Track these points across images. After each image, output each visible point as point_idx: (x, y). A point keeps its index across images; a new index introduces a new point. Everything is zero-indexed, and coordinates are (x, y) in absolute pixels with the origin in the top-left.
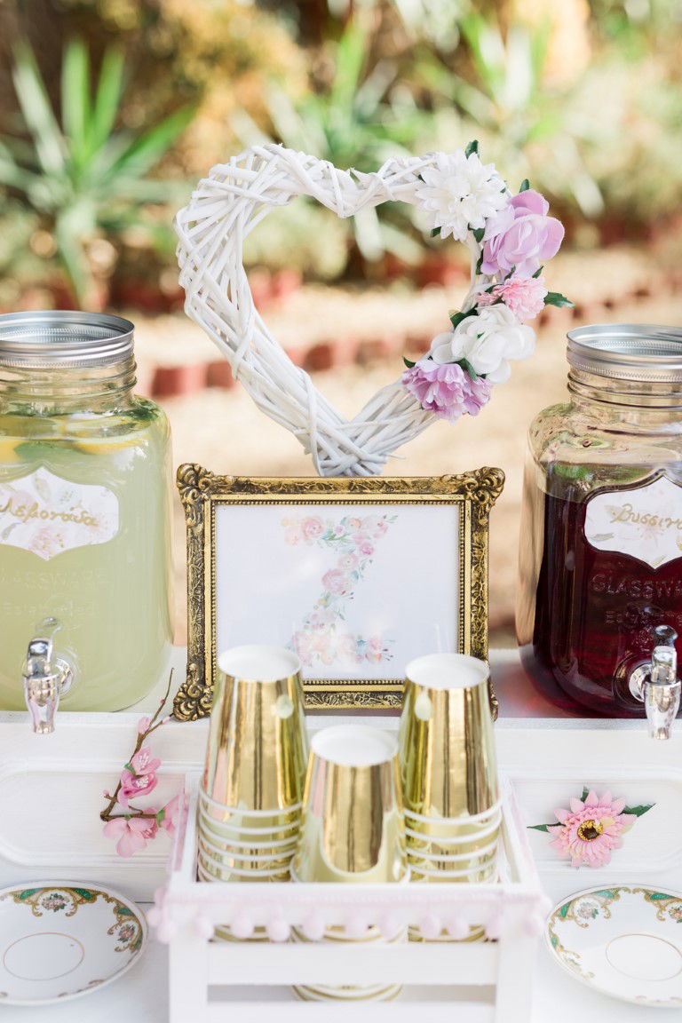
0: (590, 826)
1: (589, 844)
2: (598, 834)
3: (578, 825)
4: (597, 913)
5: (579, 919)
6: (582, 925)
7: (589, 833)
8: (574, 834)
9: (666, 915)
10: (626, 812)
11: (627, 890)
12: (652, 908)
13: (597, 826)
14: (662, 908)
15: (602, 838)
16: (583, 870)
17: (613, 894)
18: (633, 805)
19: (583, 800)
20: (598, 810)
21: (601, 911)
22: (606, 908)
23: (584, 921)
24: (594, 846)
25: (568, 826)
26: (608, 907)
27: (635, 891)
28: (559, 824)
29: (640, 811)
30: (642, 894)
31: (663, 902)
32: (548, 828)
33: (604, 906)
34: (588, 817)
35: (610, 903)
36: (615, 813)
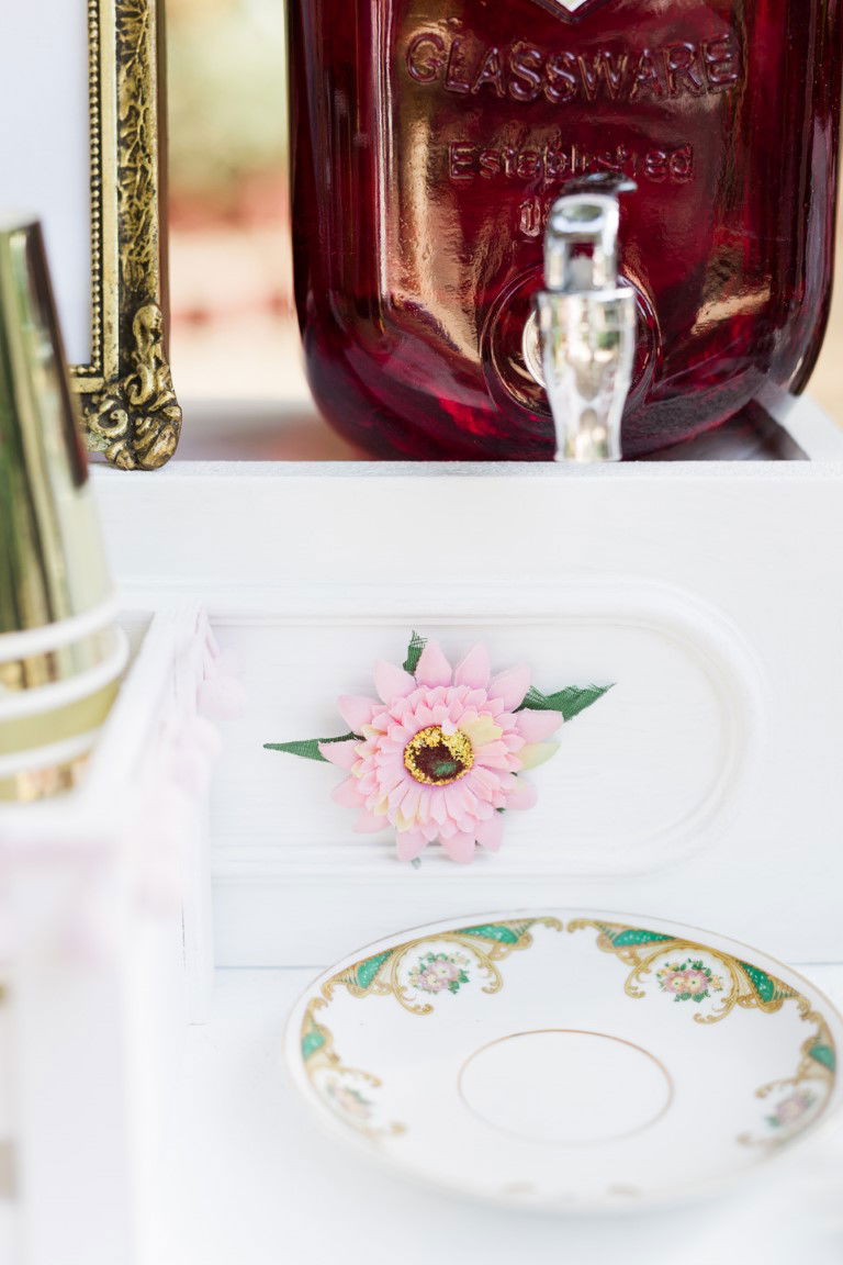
0: (433, 741)
1: (439, 795)
2: (460, 767)
3: (398, 736)
4: (465, 980)
5: (411, 993)
6: (415, 1009)
7: (435, 762)
8: (392, 763)
9: (649, 983)
10: (531, 703)
11: (552, 923)
12: (615, 967)
13: (454, 744)
14: (640, 966)
15: (473, 777)
16: (430, 868)
17: (513, 935)
18: (549, 686)
19: (410, 667)
20: (452, 693)
21: (478, 976)
22: (491, 968)
23: (423, 998)
24: (451, 801)
25: (371, 738)
26: (498, 964)
27: (575, 925)
28: (351, 736)
29: (571, 702)
30: (592, 934)
31: (644, 952)
32: (322, 748)
33: (487, 963)
34: (424, 717)
35: (503, 956)
36: (499, 704)
